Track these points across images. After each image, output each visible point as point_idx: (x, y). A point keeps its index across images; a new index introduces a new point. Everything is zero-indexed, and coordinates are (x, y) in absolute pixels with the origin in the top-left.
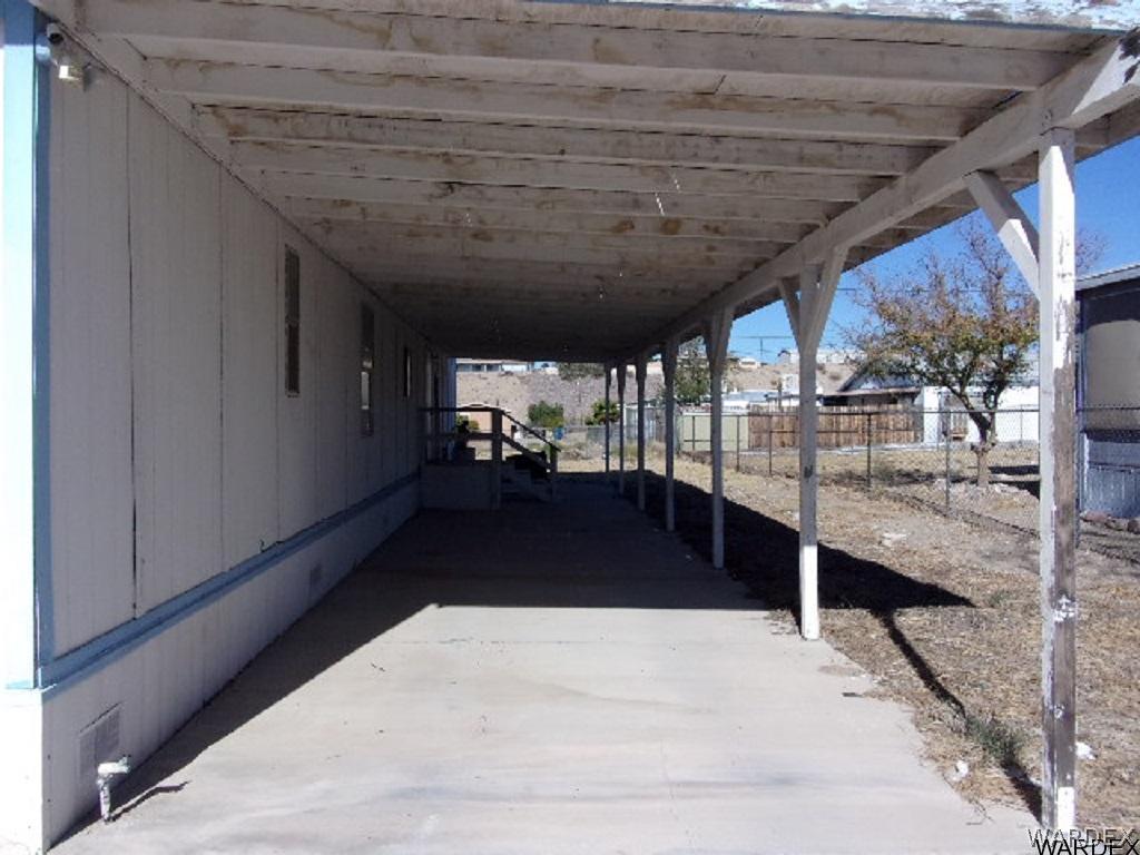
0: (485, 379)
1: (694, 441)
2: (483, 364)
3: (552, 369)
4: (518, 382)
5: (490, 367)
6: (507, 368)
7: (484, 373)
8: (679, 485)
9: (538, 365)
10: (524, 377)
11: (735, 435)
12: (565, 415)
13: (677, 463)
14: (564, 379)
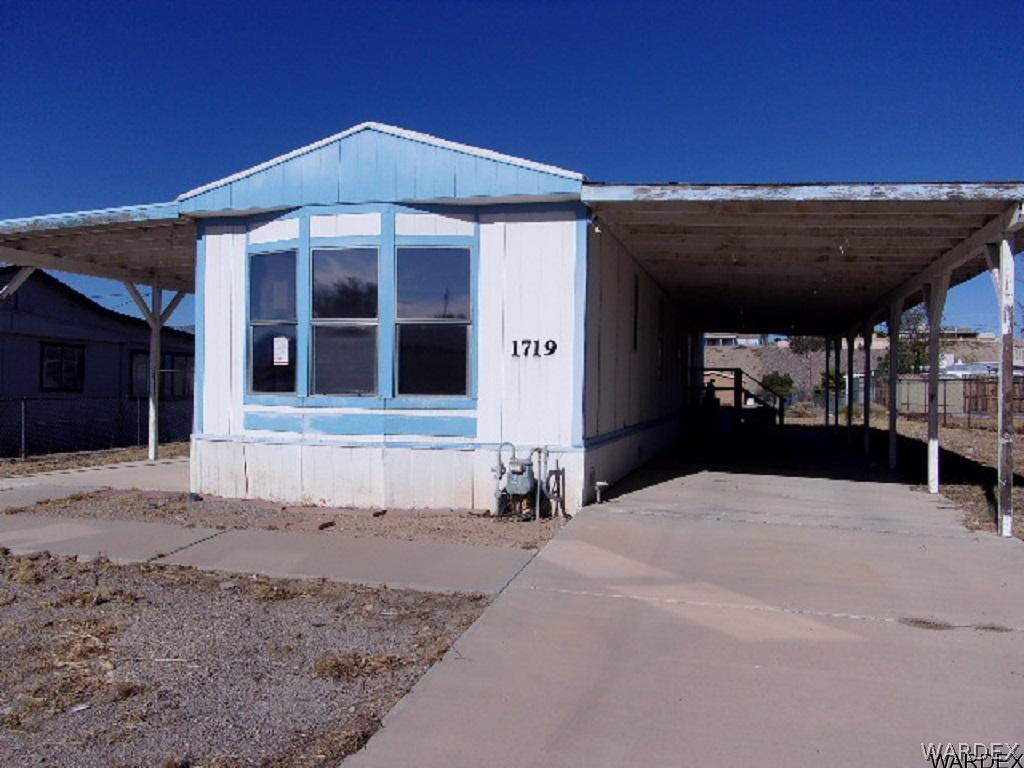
0: (720, 351)
1: (908, 404)
2: (718, 339)
3: (784, 343)
4: (751, 355)
5: (726, 341)
6: (741, 341)
7: (720, 346)
8: (902, 439)
9: (771, 338)
10: (756, 351)
11: (953, 399)
12: (795, 385)
13: (898, 422)
14: (796, 352)
